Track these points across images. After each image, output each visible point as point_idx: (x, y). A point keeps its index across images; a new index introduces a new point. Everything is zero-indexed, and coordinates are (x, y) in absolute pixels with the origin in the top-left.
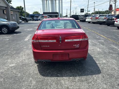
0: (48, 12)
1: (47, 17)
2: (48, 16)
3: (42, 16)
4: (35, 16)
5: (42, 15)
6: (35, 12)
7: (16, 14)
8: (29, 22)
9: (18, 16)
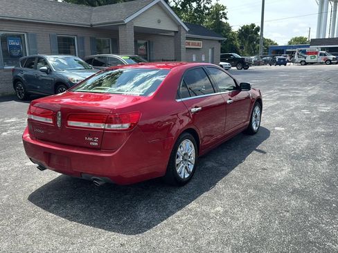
0: (321, 37)
1: (316, 53)
2: (323, 49)
3: (301, 51)
4: (287, 50)
5: (303, 49)
6: (296, 38)
7: (213, 49)
8: (250, 68)
9: (218, 53)
